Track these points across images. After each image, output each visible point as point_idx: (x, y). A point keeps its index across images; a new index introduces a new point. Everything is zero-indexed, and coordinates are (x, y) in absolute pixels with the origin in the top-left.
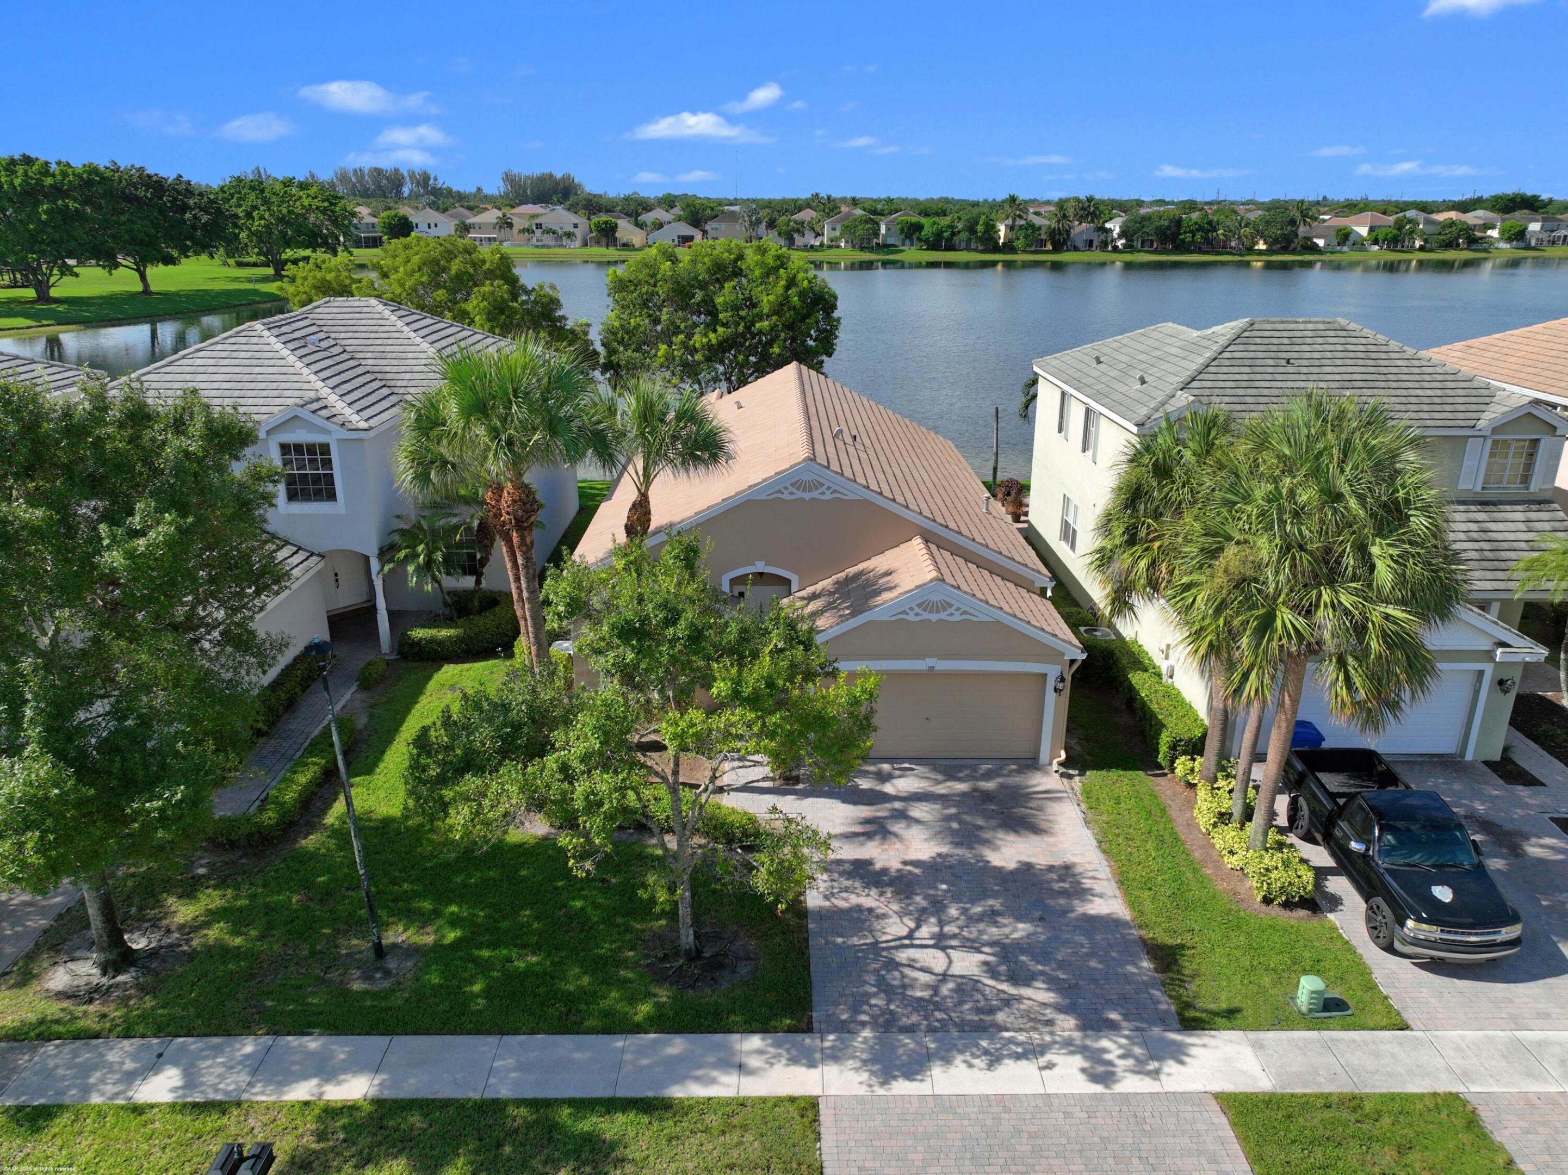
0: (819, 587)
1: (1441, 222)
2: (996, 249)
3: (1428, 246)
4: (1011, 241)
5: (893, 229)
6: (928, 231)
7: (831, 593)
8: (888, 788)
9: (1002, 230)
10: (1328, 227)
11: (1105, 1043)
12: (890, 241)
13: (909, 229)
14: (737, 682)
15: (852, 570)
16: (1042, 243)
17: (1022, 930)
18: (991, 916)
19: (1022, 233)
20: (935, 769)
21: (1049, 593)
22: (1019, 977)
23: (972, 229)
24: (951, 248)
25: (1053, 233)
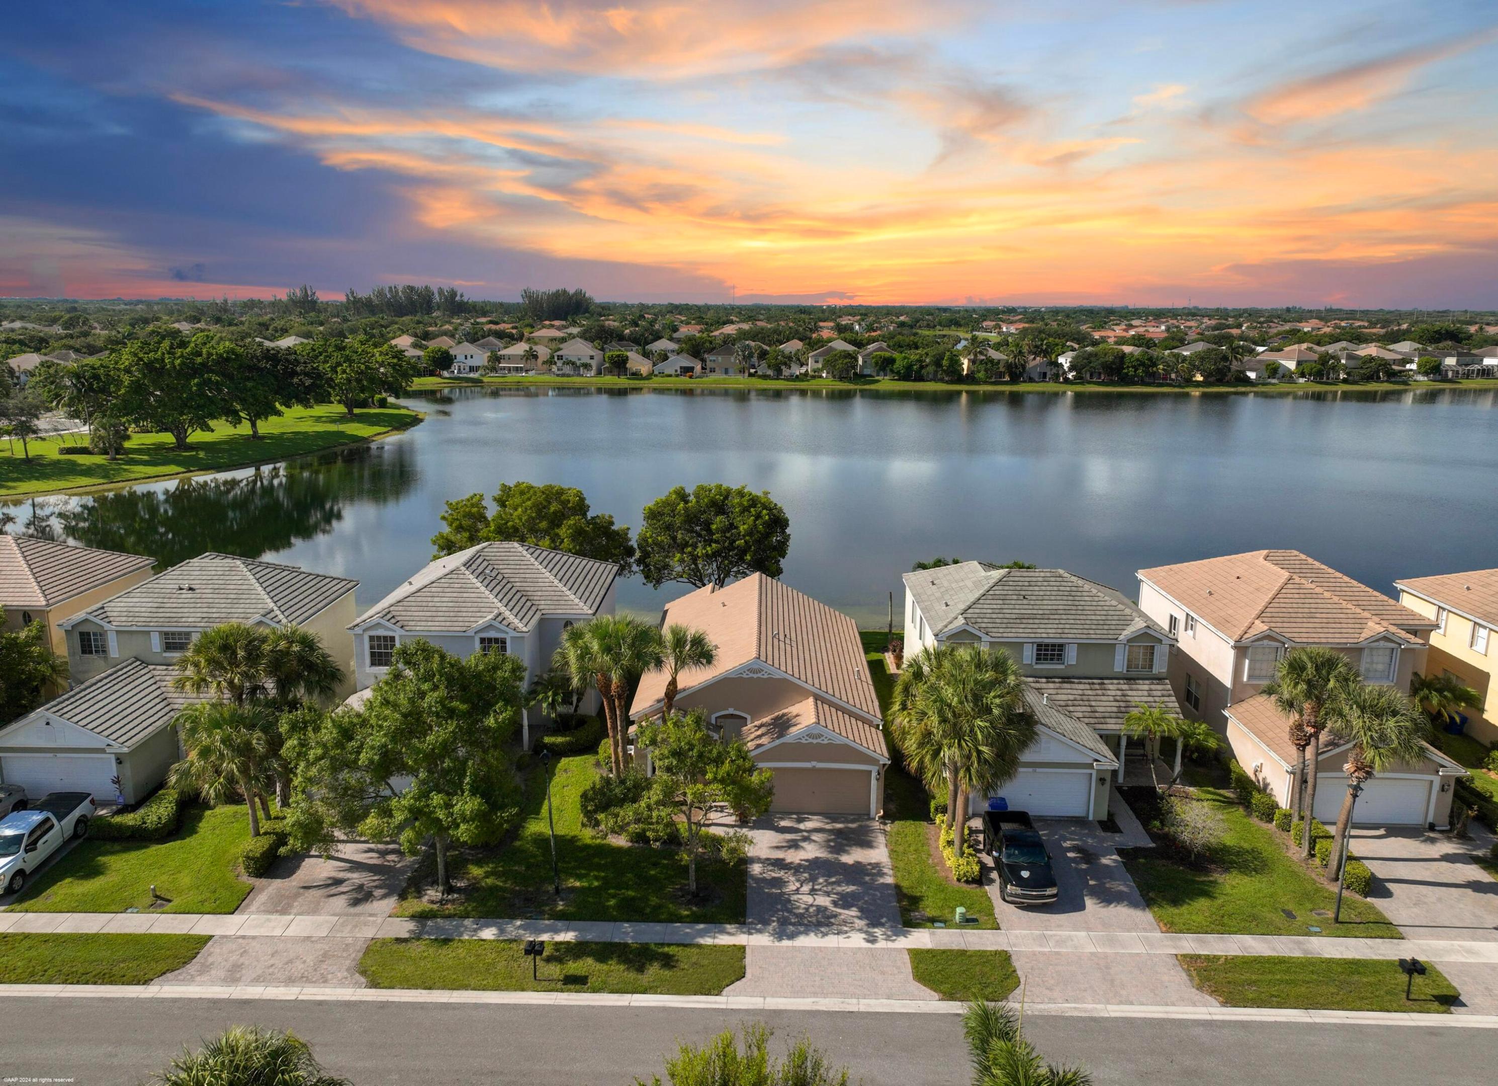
0: (764, 720)
1: (1362, 358)
2: (960, 379)
3: (1351, 378)
4: (973, 372)
5: (869, 361)
6: (899, 365)
7: (770, 725)
8: (802, 826)
9: (965, 363)
10: (1260, 361)
11: (876, 930)
12: (867, 371)
13: (883, 362)
14: (716, 774)
15: (781, 713)
16: (1001, 375)
17: (851, 888)
18: (838, 883)
19: (982, 367)
20: (827, 818)
21: (881, 728)
22: (847, 906)
23: (938, 363)
24: (920, 379)
25: (1009, 367)
